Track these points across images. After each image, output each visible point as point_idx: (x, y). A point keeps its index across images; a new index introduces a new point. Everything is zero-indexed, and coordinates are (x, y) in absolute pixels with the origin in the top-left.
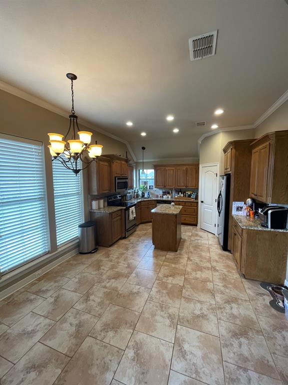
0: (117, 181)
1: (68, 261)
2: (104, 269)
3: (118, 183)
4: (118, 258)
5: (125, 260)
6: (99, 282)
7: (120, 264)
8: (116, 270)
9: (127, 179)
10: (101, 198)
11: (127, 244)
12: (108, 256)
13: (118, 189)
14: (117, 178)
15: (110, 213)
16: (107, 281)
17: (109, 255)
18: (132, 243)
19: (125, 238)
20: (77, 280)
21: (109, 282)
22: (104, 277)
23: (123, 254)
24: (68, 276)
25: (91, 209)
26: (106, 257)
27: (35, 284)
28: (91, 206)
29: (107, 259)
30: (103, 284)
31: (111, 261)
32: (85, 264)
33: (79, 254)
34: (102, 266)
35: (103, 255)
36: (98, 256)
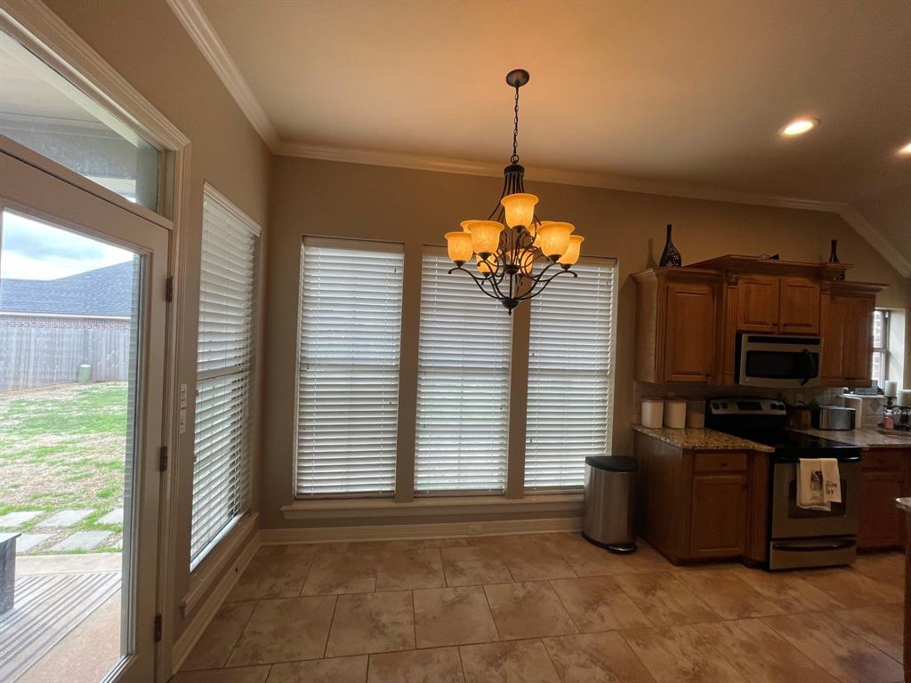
0: (746, 346)
1: (545, 538)
2: (602, 618)
3: (750, 353)
4: (680, 618)
5: (698, 643)
6: (561, 644)
7: (669, 643)
8: (639, 650)
9: (817, 342)
10: (677, 399)
11: (758, 595)
12: (650, 588)
13: (748, 374)
14: (745, 337)
15: (686, 451)
16: (584, 658)
17: (654, 588)
18: (788, 607)
19: (763, 566)
20: (521, 593)
21: (583, 666)
22: (585, 640)
23: (713, 618)
24: (515, 571)
25: (640, 424)
26: (639, 589)
27: (461, 545)
28: (640, 413)
29: (640, 595)
30: (564, 657)
31: (647, 610)
32: (571, 567)
33: (581, 537)
34: (606, 603)
35: (638, 575)
36: (621, 570)
